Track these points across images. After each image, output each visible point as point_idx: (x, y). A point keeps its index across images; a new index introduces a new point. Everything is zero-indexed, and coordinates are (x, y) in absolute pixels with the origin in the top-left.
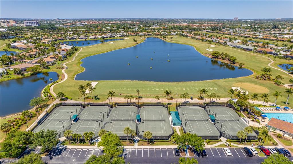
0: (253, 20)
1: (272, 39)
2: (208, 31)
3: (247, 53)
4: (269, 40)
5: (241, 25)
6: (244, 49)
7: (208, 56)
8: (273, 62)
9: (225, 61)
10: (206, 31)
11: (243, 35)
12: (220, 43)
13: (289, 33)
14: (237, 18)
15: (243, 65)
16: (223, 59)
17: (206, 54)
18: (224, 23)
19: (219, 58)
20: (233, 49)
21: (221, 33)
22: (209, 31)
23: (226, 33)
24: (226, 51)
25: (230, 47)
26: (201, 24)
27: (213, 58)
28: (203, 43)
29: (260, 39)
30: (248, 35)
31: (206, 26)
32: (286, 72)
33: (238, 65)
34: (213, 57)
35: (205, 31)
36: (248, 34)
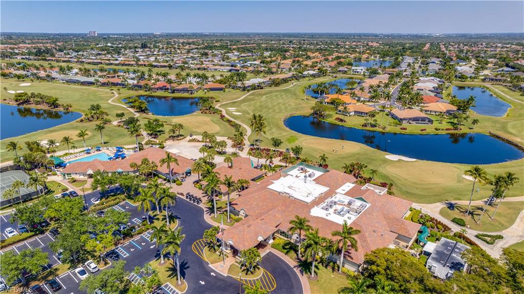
0: (122, 35)
1: (132, 64)
2: (24, 57)
3: (86, 89)
4: (129, 65)
5: (98, 45)
6: (83, 83)
7: (9, 103)
8: (117, 95)
9: (42, 105)
10: (22, 59)
11: (91, 61)
12: (38, 78)
13: (159, 55)
14: (94, 32)
15: (71, 107)
16: (38, 103)
17: (5, 100)
18: (66, 42)
19: (30, 104)
20: (66, 85)
21: (52, 60)
22: (27, 57)
23: (63, 59)
24: (51, 90)
25: (60, 83)
26: (14, 44)
27: (19, 105)
28: (6, 80)
29: (116, 65)
30: (99, 61)
31: (24, 47)
32: (125, 106)
33: (61, 109)
34: (18, 103)
35: (19, 57)
36: (100, 59)
